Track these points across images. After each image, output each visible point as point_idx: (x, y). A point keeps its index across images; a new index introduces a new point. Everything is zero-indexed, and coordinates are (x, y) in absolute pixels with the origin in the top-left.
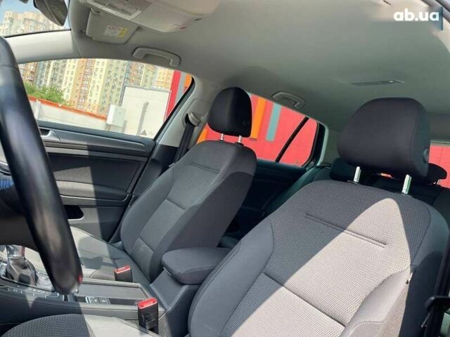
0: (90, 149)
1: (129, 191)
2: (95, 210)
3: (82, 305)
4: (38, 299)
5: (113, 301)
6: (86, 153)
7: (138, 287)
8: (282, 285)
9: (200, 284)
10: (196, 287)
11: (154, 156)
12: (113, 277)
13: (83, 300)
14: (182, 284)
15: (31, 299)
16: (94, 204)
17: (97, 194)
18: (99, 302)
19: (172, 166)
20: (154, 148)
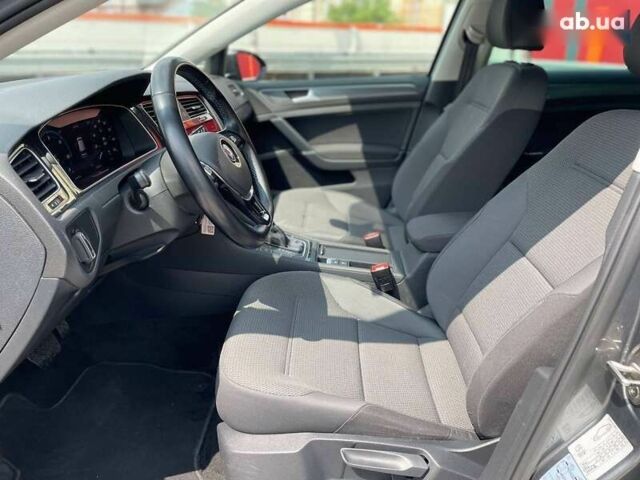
0: (353, 102)
1: (403, 148)
2: (366, 174)
3: (321, 265)
4: (283, 257)
5: (351, 264)
6: (347, 108)
7: (386, 254)
8: (524, 255)
9: (439, 252)
10: (433, 255)
11: (427, 98)
12: (363, 242)
13: (324, 261)
14: (425, 252)
15: (276, 257)
16: (365, 166)
17: (366, 154)
18: (339, 263)
19: (448, 108)
20: (427, 88)
